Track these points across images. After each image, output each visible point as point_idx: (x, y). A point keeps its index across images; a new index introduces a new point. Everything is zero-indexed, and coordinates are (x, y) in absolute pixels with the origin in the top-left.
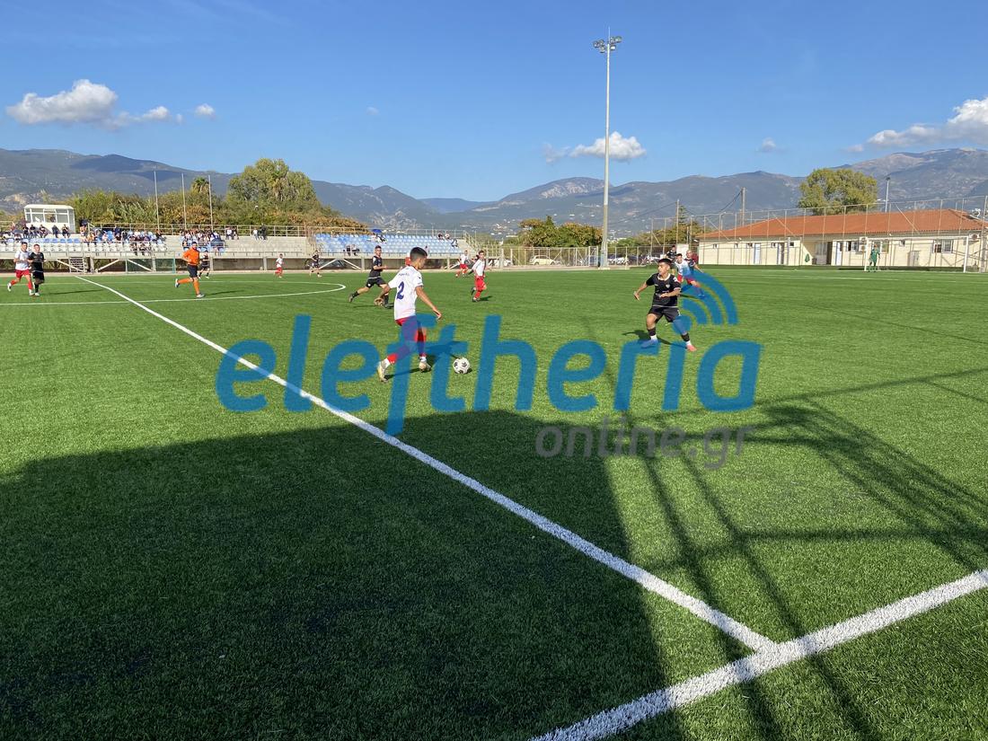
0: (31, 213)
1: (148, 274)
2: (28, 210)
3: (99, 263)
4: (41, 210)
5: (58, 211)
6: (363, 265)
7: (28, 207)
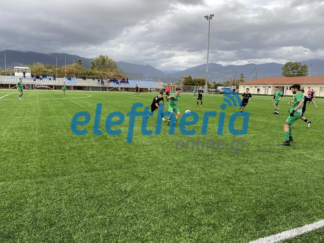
0: (16, 69)
4: (19, 69)
5: (25, 69)
6: (123, 90)
7: (15, 67)
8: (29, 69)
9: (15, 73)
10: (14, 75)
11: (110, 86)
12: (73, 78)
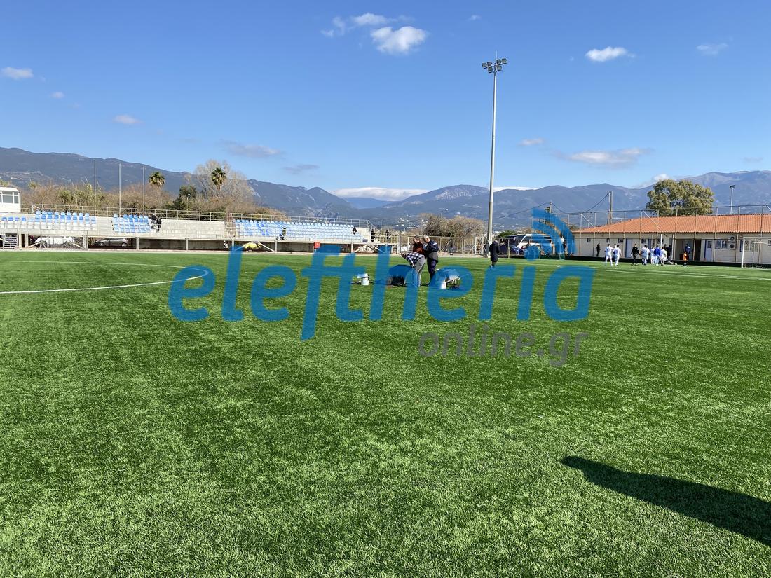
5: (4, 192)
6: (276, 248)
8: (16, 193)
11: (241, 239)
12: (140, 217)
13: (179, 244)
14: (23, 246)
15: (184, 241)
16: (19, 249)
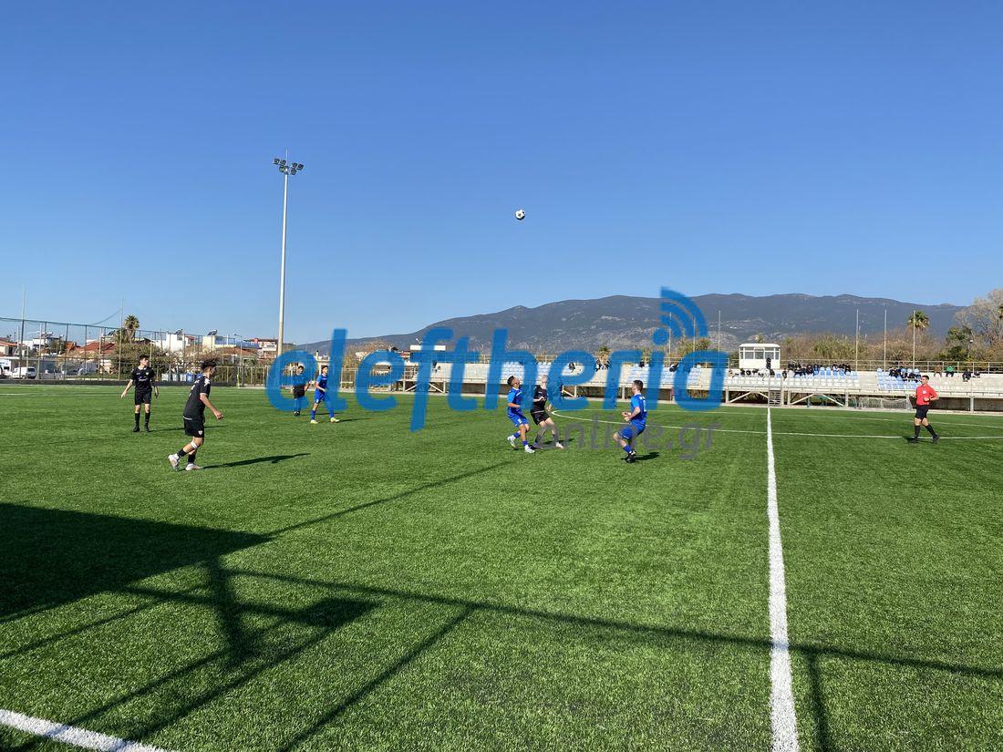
0: (744, 351)
1: (841, 409)
2: (742, 348)
3: (795, 396)
4: (752, 348)
5: (767, 349)
7: (742, 346)
8: (777, 349)
9: (740, 360)
10: (738, 365)
13: (962, 403)
14: (786, 403)
15: (968, 400)
16: (782, 406)
